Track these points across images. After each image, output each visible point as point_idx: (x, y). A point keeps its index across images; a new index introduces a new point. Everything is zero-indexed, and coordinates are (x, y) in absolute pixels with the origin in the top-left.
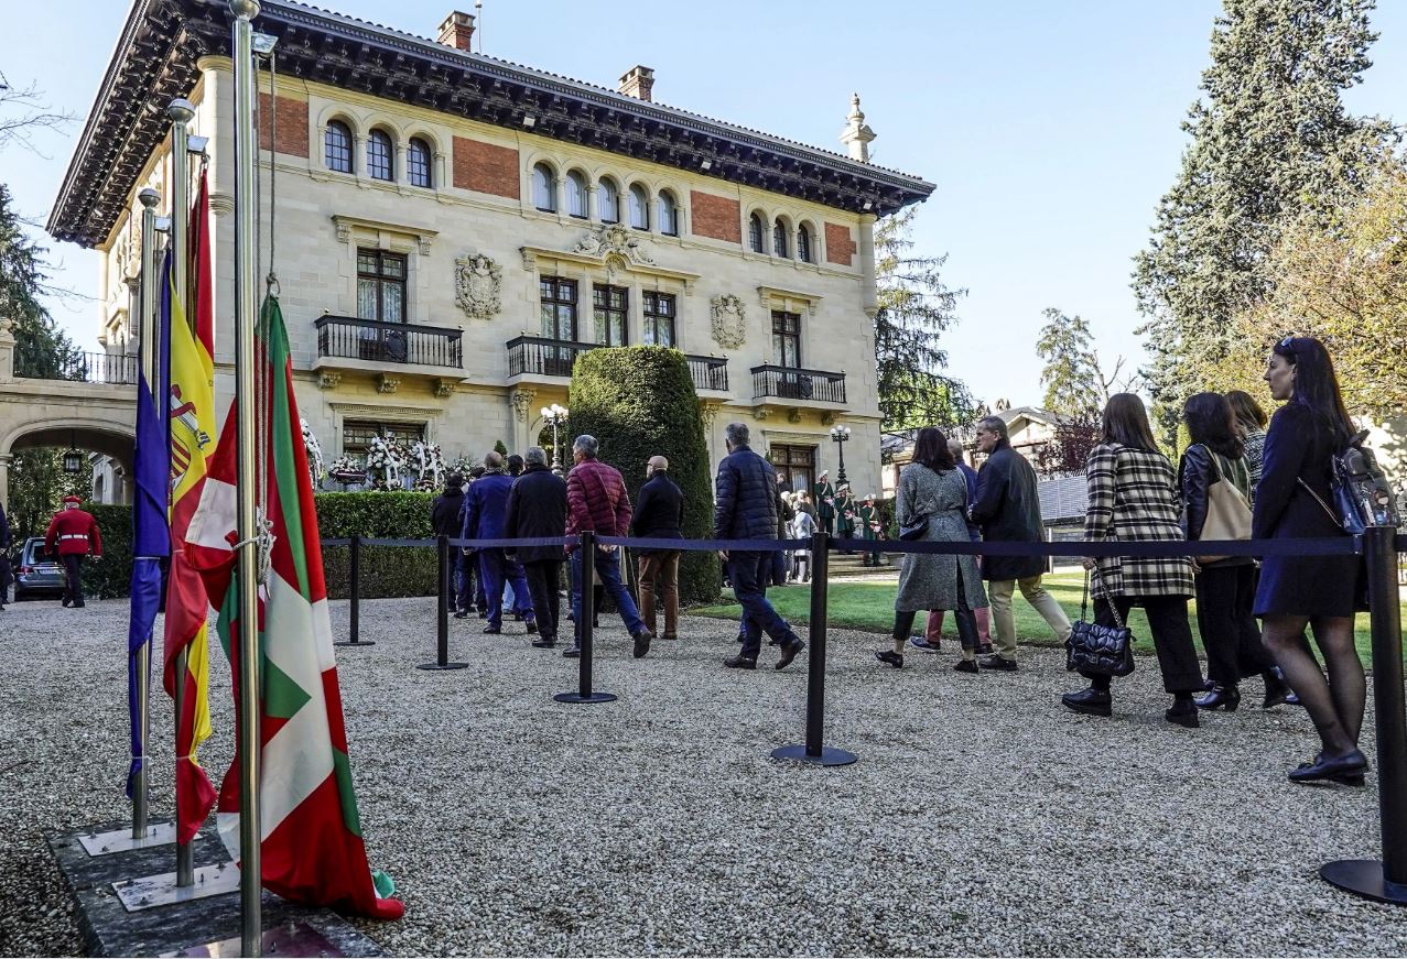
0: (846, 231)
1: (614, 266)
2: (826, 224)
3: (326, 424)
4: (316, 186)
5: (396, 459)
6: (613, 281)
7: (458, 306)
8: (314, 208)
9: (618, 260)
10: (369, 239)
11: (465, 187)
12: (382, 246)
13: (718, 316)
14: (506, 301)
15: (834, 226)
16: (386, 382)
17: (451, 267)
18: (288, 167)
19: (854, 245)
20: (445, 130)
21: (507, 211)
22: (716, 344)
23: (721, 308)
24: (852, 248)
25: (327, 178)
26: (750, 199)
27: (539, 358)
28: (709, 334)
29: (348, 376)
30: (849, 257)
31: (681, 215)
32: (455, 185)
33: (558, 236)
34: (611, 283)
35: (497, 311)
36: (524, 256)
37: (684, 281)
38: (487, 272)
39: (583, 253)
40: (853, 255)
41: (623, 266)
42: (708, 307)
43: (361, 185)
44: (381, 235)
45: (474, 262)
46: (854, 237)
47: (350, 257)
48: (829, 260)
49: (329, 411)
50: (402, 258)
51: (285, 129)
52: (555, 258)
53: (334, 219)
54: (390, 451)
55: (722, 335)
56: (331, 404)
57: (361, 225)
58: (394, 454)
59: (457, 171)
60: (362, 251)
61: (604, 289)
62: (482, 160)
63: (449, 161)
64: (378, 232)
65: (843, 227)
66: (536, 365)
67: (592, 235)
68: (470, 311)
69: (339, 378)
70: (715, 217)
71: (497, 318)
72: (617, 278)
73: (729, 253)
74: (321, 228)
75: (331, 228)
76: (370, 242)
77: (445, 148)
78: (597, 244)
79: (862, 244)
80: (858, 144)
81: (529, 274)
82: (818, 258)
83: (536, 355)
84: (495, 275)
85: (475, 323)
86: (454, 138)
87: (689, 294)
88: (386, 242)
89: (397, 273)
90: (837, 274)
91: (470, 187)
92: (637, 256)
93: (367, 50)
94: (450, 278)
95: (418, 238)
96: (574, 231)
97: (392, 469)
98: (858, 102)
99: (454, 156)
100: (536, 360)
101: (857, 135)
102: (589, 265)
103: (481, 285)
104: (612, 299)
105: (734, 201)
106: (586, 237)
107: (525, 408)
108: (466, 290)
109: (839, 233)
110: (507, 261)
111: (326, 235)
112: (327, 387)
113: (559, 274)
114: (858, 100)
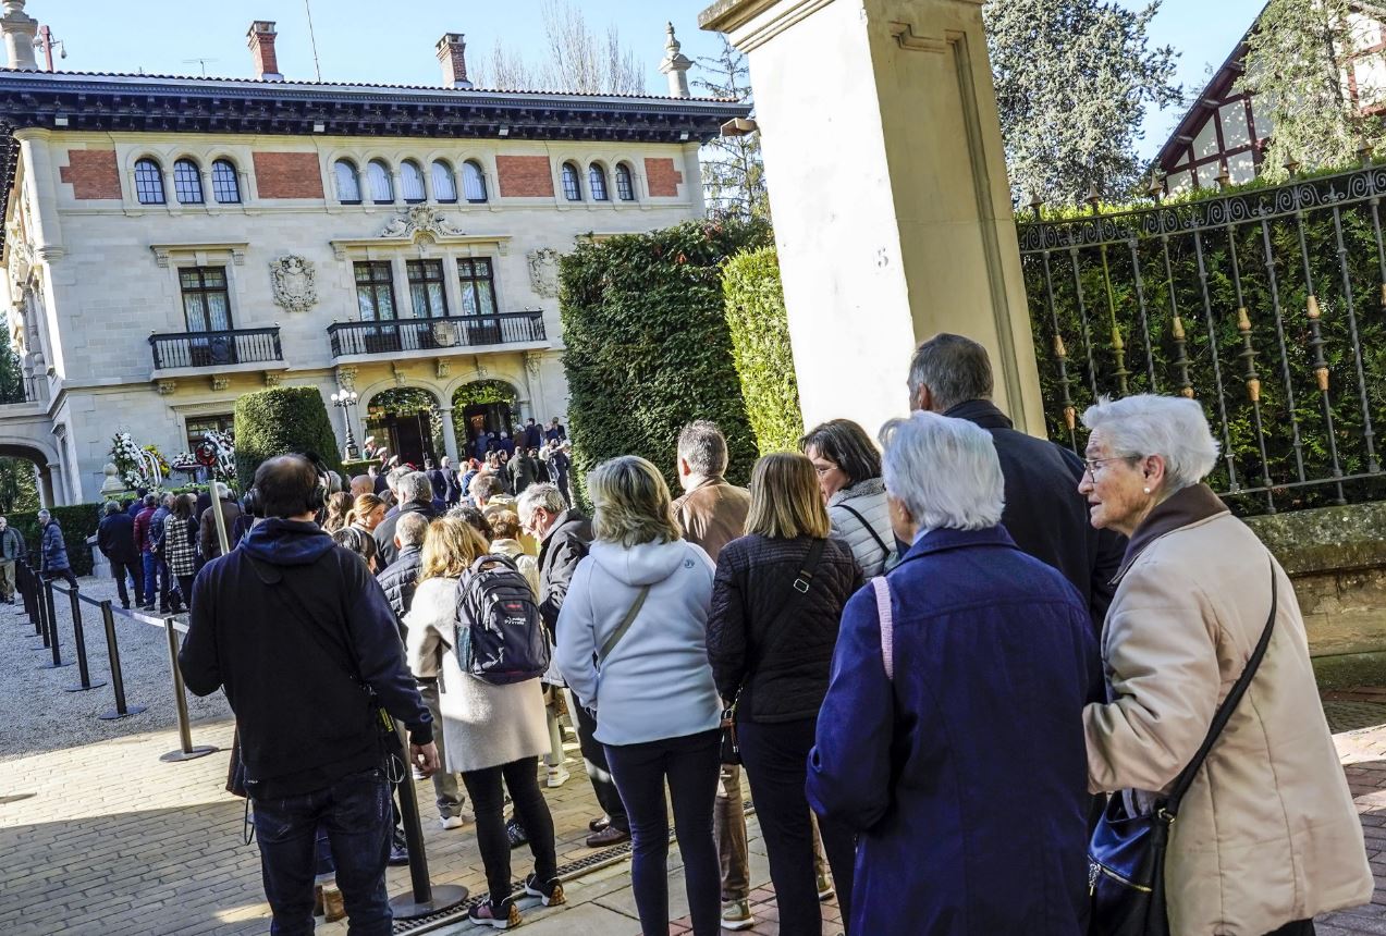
0: (669, 162)
1: (424, 241)
2: (646, 160)
3: (170, 424)
4: (132, 222)
5: (227, 449)
6: (425, 256)
7: (277, 304)
8: (133, 241)
9: (426, 236)
10: (187, 260)
11: (270, 197)
12: (199, 264)
13: (535, 269)
14: (321, 291)
15: (655, 161)
16: (217, 381)
17: (266, 271)
18: (103, 211)
19: (679, 175)
20: (244, 148)
21: (312, 211)
22: (536, 296)
23: (538, 262)
24: (678, 178)
25: (140, 214)
26: (557, 152)
27: (354, 340)
28: (529, 288)
29: (181, 382)
30: (675, 188)
31: (488, 181)
32: (260, 197)
33: (365, 225)
34: (423, 257)
35: (314, 302)
36: (334, 249)
37: (497, 243)
38: (300, 270)
39: (391, 237)
40: (678, 185)
41: (432, 241)
42: (524, 263)
43: (172, 213)
44: (197, 255)
45: (286, 263)
46: (678, 167)
47: (172, 278)
48: (652, 194)
49: (171, 414)
50: (221, 270)
51: (97, 178)
52: (365, 246)
53: (152, 248)
54: (220, 442)
55: (542, 286)
56: (172, 408)
57: (177, 250)
58: (224, 444)
59: (260, 184)
60: (182, 271)
61: (417, 264)
62: (282, 169)
63: (252, 177)
64: (193, 252)
65: (665, 160)
66: (352, 346)
67: (398, 217)
68: (289, 307)
69: (174, 384)
70: (525, 176)
71: (315, 308)
72: (428, 253)
73: (544, 208)
74: (143, 258)
75: (152, 256)
76: (189, 262)
77: (247, 165)
78: (403, 226)
79: (688, 172)
80: (673, 75)
81: (341, 265)
82: (640, 194)
83: (351, 338)
84: (307, 271)
85: (297, 316)
86: (254, 154)
87: (505, 254)
88: (202, 260)
89: (218, 283)
90: (661, 208)
91: (275, 195)
92: (444, 229)
93: (152, 100)
94: (266, 280)
95: (231, 251)
96: (381, 217)
97: (223, 457)
98: (672, 31)
99: (256, 170)
100: (351, 342)
101: (671, 65)
102: (399, 246)
103: (296, 282)
104: (426, 272)
105: (544, 157)
106: (392, 221)
107: (349, 384)
108: (282, 289)
109: (661, 166)
110: (318, 256)
111: (147, 264)
112: (166, 393)
113: (370, 259)
114: (672, 29)
